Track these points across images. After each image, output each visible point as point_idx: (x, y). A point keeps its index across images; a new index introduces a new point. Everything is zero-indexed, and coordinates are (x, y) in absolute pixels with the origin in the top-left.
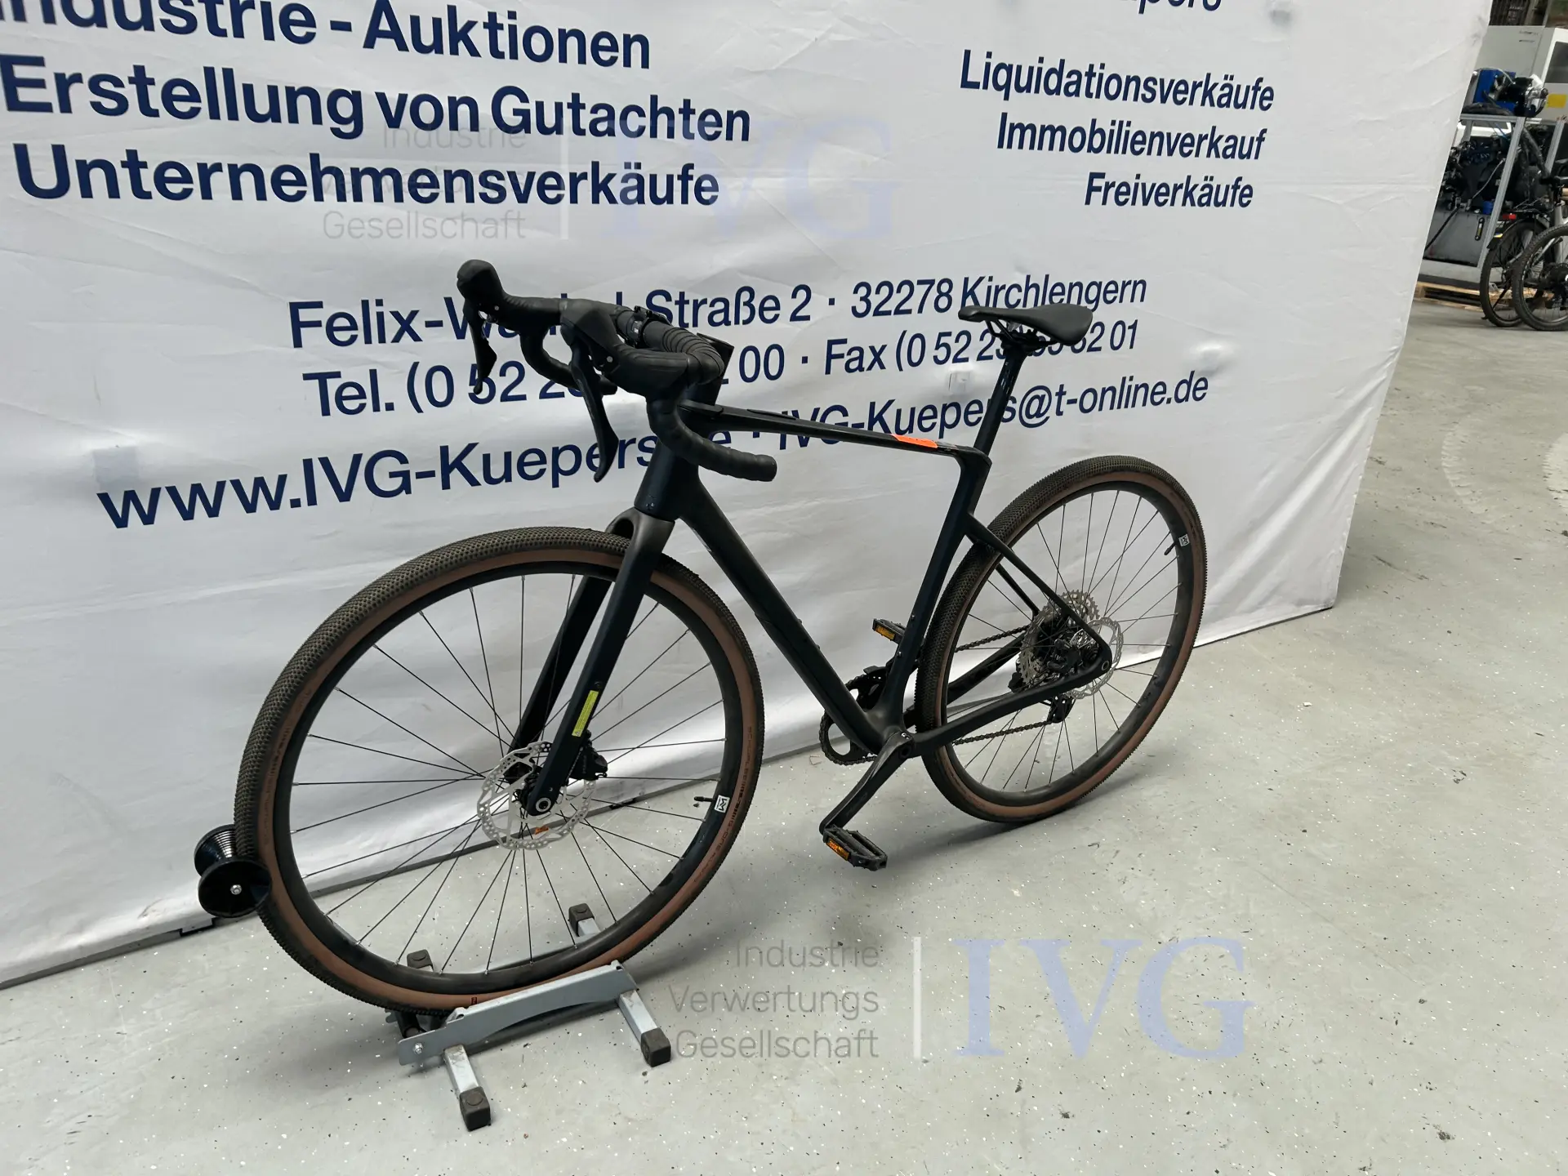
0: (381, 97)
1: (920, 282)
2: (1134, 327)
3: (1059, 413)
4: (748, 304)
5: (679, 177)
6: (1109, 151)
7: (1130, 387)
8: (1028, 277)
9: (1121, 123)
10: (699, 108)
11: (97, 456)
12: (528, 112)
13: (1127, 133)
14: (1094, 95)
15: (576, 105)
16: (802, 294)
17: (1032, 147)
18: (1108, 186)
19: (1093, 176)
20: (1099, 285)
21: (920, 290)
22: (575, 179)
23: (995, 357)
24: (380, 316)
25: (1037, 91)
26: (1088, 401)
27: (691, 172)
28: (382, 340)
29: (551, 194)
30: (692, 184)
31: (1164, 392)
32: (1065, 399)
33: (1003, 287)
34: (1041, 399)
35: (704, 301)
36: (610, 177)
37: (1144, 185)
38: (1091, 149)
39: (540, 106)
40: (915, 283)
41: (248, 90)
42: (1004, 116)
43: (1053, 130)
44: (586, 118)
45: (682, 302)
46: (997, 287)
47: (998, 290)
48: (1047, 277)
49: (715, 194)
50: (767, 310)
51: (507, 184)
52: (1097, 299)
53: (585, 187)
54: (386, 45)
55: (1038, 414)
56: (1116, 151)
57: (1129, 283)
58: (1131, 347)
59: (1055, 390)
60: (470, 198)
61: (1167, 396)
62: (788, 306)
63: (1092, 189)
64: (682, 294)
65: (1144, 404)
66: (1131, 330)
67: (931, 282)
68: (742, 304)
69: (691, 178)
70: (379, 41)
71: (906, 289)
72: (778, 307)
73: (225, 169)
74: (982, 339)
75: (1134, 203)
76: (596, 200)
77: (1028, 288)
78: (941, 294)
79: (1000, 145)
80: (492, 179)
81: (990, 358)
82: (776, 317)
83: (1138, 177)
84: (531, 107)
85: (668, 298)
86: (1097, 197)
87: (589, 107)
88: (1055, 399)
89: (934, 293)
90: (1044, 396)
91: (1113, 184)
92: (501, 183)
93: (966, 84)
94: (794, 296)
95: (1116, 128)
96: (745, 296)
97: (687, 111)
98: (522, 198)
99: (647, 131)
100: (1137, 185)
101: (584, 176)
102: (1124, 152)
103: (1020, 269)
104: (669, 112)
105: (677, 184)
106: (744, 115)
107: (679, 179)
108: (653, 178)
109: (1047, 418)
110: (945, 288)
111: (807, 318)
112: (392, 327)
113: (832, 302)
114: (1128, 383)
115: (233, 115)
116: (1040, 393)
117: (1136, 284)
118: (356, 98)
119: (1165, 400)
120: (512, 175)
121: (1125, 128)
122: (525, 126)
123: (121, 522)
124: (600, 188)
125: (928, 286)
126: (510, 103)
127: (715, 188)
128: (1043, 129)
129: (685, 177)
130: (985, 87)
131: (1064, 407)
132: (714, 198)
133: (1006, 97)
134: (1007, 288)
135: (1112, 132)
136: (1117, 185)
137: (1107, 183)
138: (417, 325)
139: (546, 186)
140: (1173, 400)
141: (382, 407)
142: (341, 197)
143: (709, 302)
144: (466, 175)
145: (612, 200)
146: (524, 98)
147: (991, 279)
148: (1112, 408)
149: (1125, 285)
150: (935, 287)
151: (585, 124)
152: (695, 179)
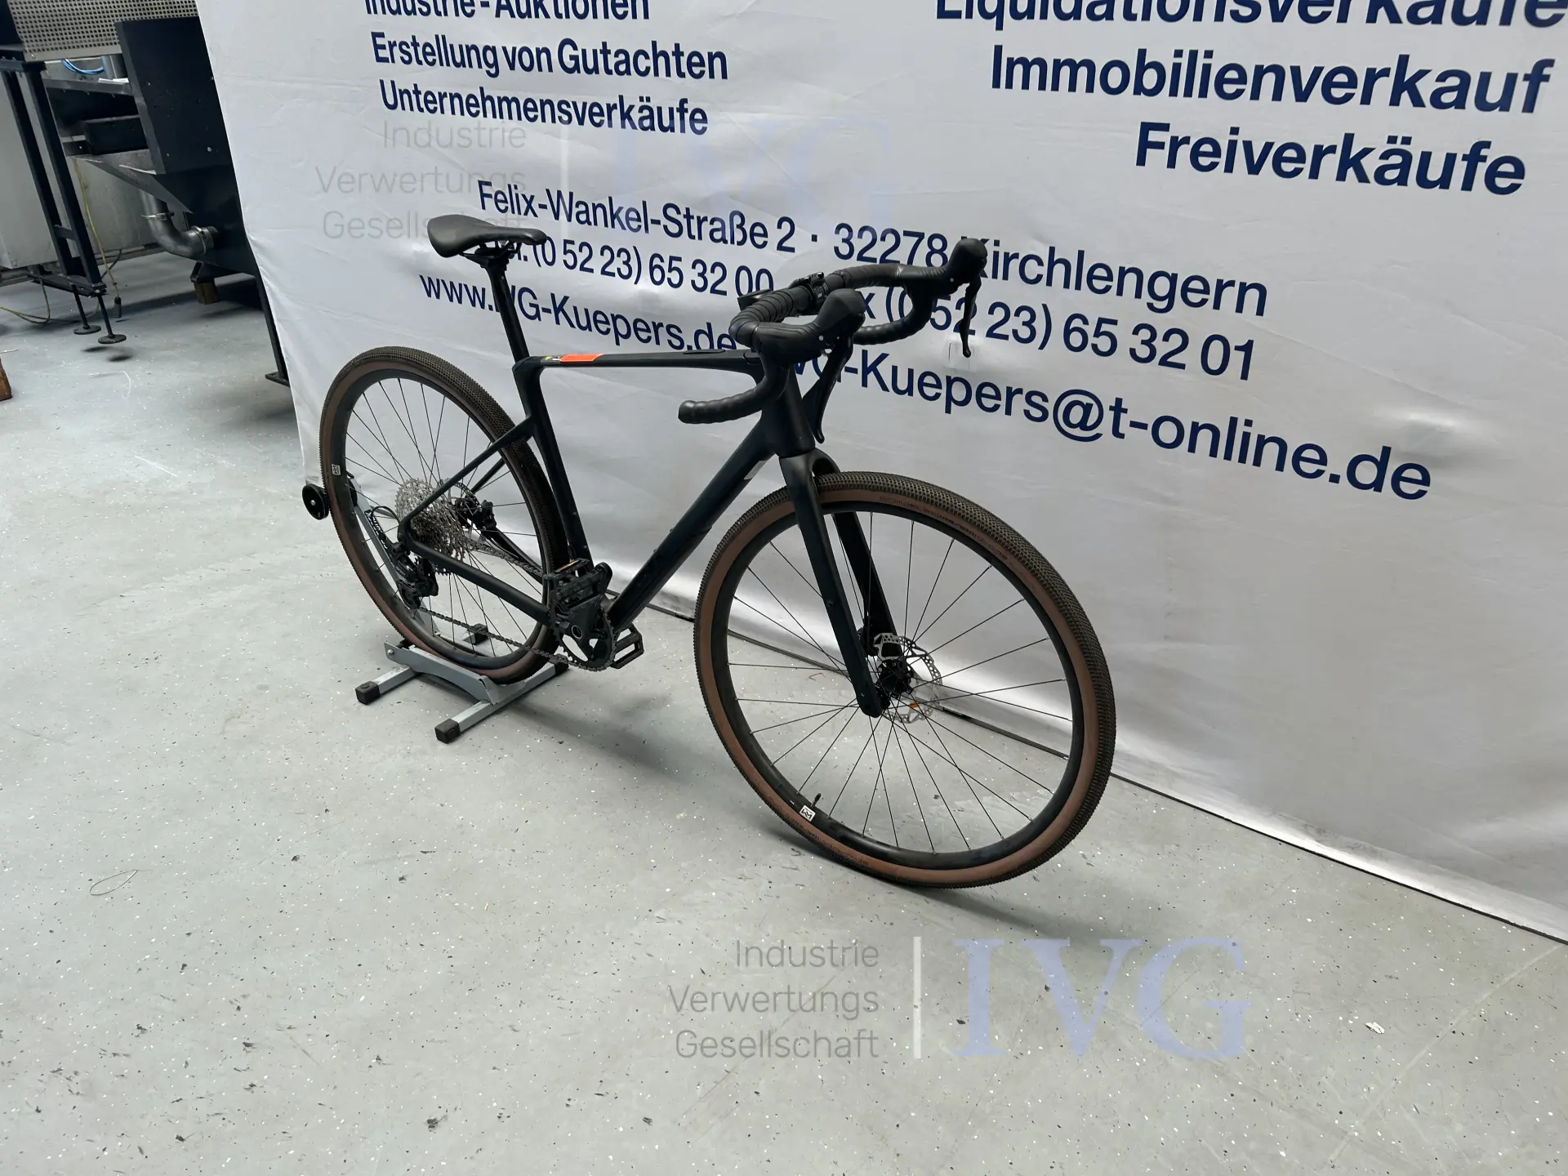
0: (504, 49)
1: (906, 233)
2: (1247, 348)
3: (1117, 433)
4: (740, 226)
5: (678, 110)
6: (1173, 92)
7: (1246, 436)
8: (1052, 250)
9: (1193, 55)
10: (686, 50)
11: (416, 253)
12: (577, 56)
13: (1207, 69)
14: (1140, 17)
15: (605, 52)
16: (786, 226)
17: (1042, 87)
18: (1176, 143)
19: (1146, 128)
20: (1173, 279)
21: (907, 243)
22: (611, 108)
23: (1011, 337)
24: (517, 195)
25: (1044, 16)
26: (1168, 432)
27: (686, 106)
28: (520, 213)
29: (597, 119)
30: (687, 116)
31: (1323, 460)
32: (1125, 419)
33: (1016, 256)
34: (1087, 409)
35: (705, 219)
36: (631, 107)
37: (1248, 146)
38: (1139, 89)
39: (584, 51)
40: (901, 234)
41: (451, 46)
42: (998, 50)
43: (1074, 66)
44: (612, 61)
45: (688, 217)
46: (1006, 254)
47: (1008, 258)
48: (1081, 254)
49: (705, 125)
50: (755, 235)
51: (572, 110)
52: (1171, 296)
53: (616, 114)
54: (505, 13)
55: (1083, 425)
56: (1188, 93)
57: (1231, 283)
58: (1244, 376)
59: (1108, 402)
60: (554, 121)
61: (1329, 470)
62: (775, 236)
63: (1145, 145)
64: (688, 210)
65: (1280, 467)
66: (1242, 354)
67: (921, 236)
68: (735, 226)
69: (686, 111)
70: (502, 12)
71: (891, 240)
72: (765, 235)
73: (448, 95)
74: (991, 311)
75: (1229, 168)
76: (623, 126)
77: (1052, 264)
78: (933, 251)
79: (996, 84)
80: (564, 107)
81: (1005, 337)
82: (765, 243)
83: (1235, 131)
84: (579, 53)
85: (678, 212)
86: (1153, 156)
87: (613, 53)
88: (1109, 416)
89: (923, 249)
90: (1090, 406)
91: (1186, 140)
92: (568, 109)
93: (943, 13)
94: (779, 226)
95: (1184, 61)
96: (737, 220)
97: (678, 53)
98: (581, 122)
99: (652, 71)
100: (1232, 145)
101: (615, 106)
102: (1203, 93)
103: (1040, 238)
104: (664, 54)
105: (677, 115)
106: (721, 55)
107: (677, 111)
108: (659, 109)
109: (1098, 436)
110: (938, 244)
111: (792, 250)
112: (523, 205)
113: (814, 238)
114: (1241, 429)
115: (448, 65)
116: (1086, 400)
117: (1244, 288)
118: (493, 50)
119: (1326, 477)
120: (575, 104)
121: (1201, 61)
122: (576, 68)
123: (429, 295)
124: (626, 115)
125: (916, 239)
126: (568, 50)
127: (705, 119)
128: (1058, 65)
129: (682, 110)
130: (969, 15)
131: (1124, 427)
132: (704, 129)
133: (999, 27)
134: (1021, 258)
135: (1177, 68)
136: (1193, 141)
137: (1174, 139)
138: (535, 205)
139: (593, 114)
140: (1344, 479)
141: (522, 258)
142: (494, 116)
143: (709, 219)
144: (550, 102)
145: (634, 127)
146: (575, 48)
147: (997, 243)
148: (1213, 453)
149: (1221, 286)
150: (925, 241)
151: (611, 67)
152: (690, 112)
